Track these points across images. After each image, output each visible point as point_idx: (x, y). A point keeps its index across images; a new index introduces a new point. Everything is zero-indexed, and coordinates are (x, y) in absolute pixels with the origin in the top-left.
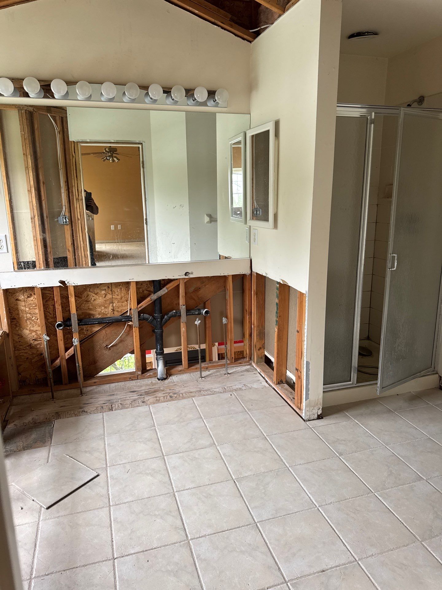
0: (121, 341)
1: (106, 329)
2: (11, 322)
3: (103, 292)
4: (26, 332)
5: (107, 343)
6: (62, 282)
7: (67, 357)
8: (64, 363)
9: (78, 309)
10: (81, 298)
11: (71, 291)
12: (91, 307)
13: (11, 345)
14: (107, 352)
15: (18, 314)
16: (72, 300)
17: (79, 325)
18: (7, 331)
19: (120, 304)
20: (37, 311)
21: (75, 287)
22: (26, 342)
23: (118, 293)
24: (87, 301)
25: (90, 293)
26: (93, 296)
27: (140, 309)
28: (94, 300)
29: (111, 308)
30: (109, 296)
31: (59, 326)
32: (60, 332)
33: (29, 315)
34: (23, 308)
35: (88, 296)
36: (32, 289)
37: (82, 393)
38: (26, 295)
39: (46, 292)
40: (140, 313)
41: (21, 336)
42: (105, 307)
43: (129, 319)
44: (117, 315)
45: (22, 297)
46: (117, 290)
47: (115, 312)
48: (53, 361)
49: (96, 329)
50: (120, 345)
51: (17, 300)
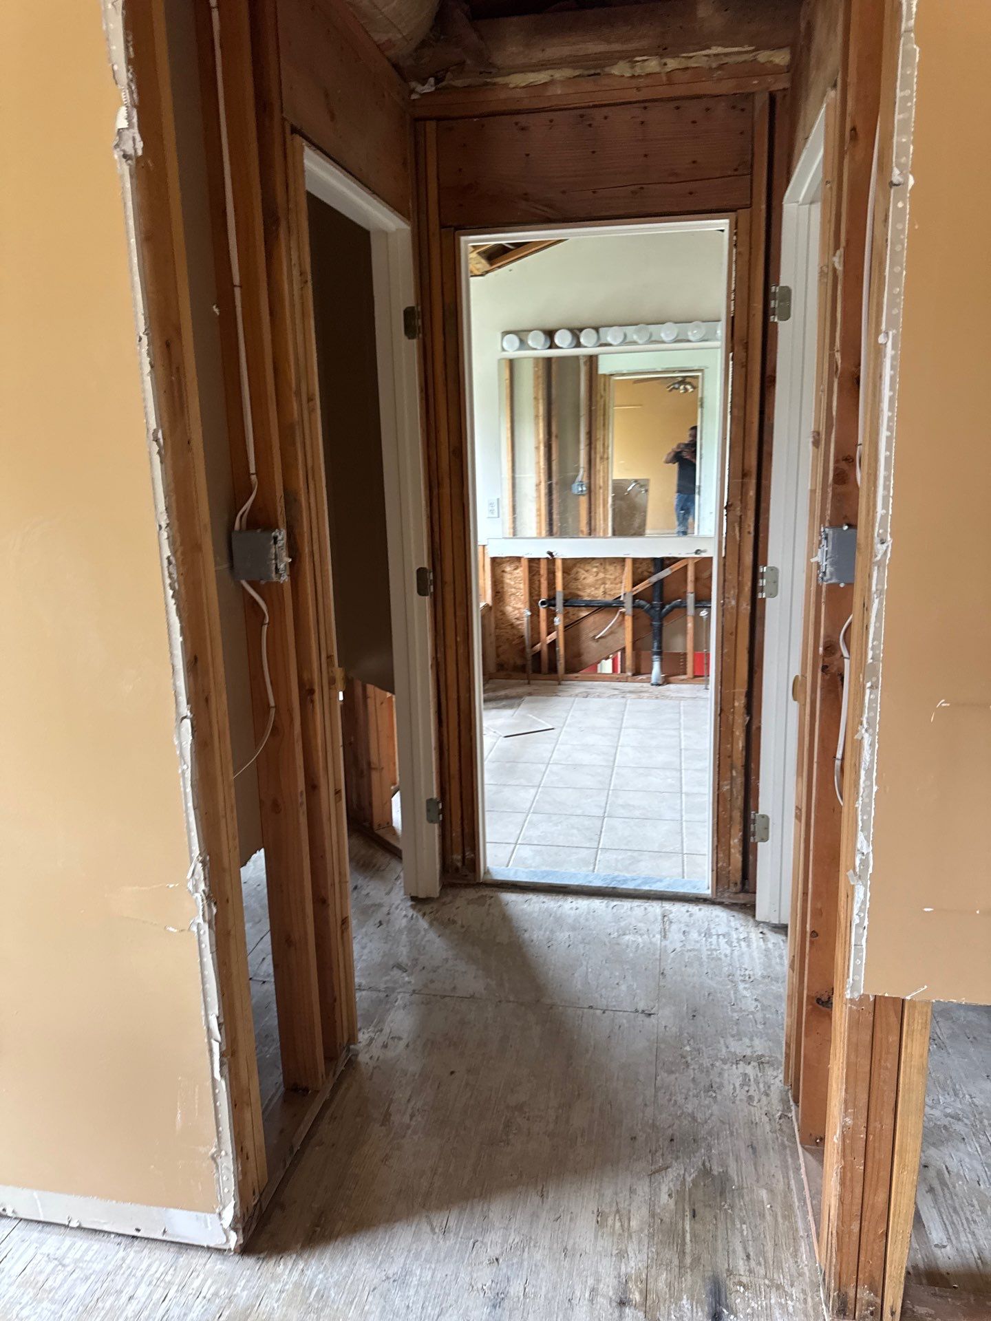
0: (611, 632)
1: (596, 616)
2: (496, 596)
3: (595, 570)
4: (509, 609)
5: (595, 632)
6: (550, 554)
7: (549, 642)
8: (545, 649)
9: (565, 587)
10: (569, 574)
11: (559, 564)
12: (580, 587)
13: (493, 620)
14: (594, 645)
15: (503, 588)
16: (559, 575)
17: (564, 606)
18: (490, 604)
19: (614, 586)
20: (522, 586)
21: (564, 560)
22: (508, 621)
23: (612, 571)
24: (576, 579)
25: (579, 570)
26: (582, 574)
27: (635, 593)
28: (584, 578)
29: (602, 589)
30: (601, 575)
31: (543, 603)
32: (543, 611)
33: (513, 590)
34: (508, 581)
35: (577, 573)
36: (519, 559)
37: (560, 684)
38: (513, 566)
39: (534, 562)
40: (635, 597)
41: (503, 613)
42: (596, 589)
43: (621, 604)
44: (609, 599)
45: (508, 569)
46: (611, 568)
47: (607, 596)
48: (533, 646)
49: (584, 614)
50: (610, 637)
51: (503, 571)
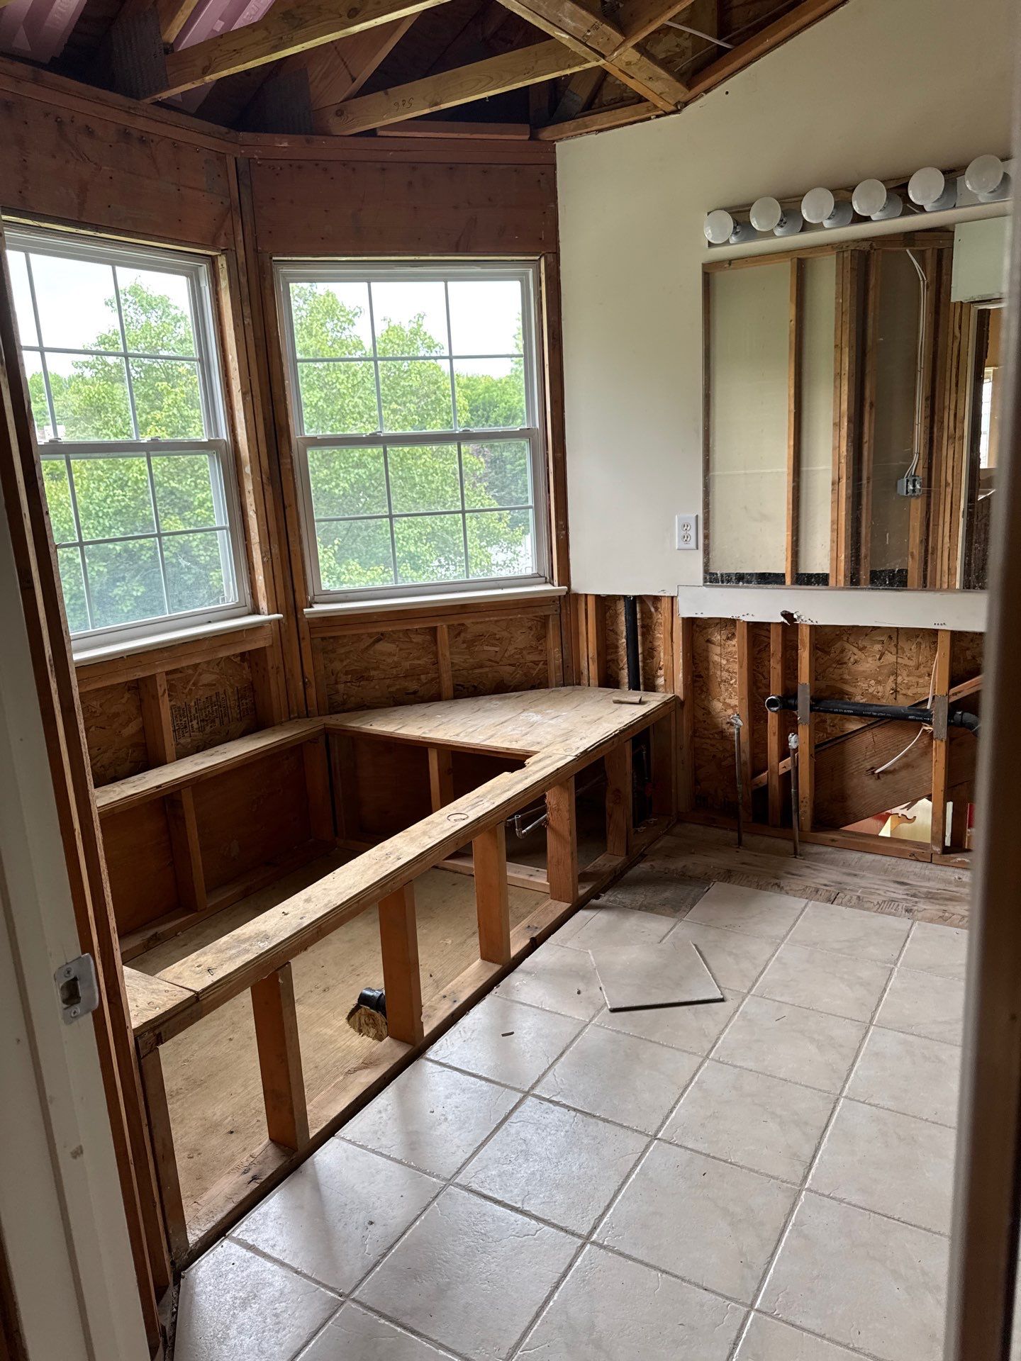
0: (907, 765)
1: (875, 731)
2: (694, 681)
3: (878, 647)
4: (718, 705)
5: (875, 761)
6: (787, 615)
7: (782, 771)
8: (775, 782)
9: (816, 674)
10: (828, 653)
11: (805, 637)
12: (847, 677)
13: (685, 723)
14: (870, 783)
15: (707, 669)
16: (804, 655)
17: (812, 710)
18: (682, 697)
19: (913, 679)
20: (736, 667)
21: (815, 629)
22: (716, 726)
23: (911, 654)
24: (841, 663)
25: (847, 646)
26: (853, 653)
27: (953, 699)
28: (856, 662)
29: (890, 684)
30: (890, 658)
31: (771, 703)
32: (773, 718)
33: (725, 675)
34: (716, 658)
35: (843, 651)
36: (733, 622)
37: (796, 854)
38: (724, 633)
39: (757, 631)
40: (953, 707)
41: (708, 712)
42: (878, 682)
43: (926, 717)
44: (903, 703)
45: (717, 637)
46: (910, 647)
47: (900, 697)
48: (757, 771)
49: (853, 726)
50: (904, 773)
51: (709, 641)
